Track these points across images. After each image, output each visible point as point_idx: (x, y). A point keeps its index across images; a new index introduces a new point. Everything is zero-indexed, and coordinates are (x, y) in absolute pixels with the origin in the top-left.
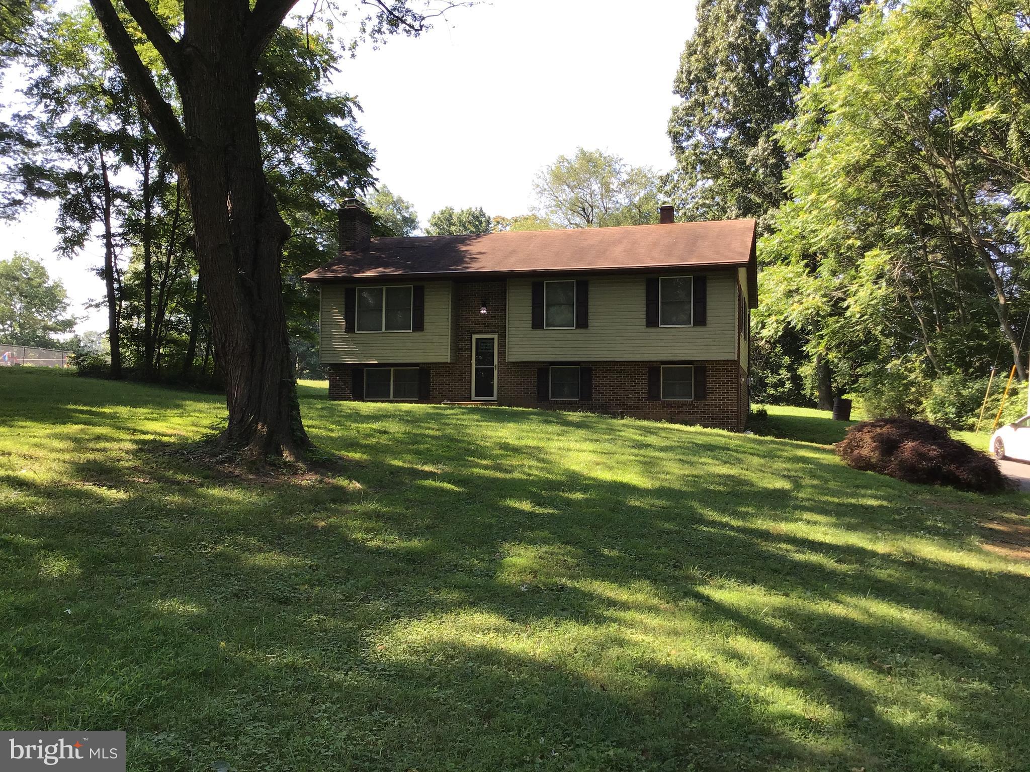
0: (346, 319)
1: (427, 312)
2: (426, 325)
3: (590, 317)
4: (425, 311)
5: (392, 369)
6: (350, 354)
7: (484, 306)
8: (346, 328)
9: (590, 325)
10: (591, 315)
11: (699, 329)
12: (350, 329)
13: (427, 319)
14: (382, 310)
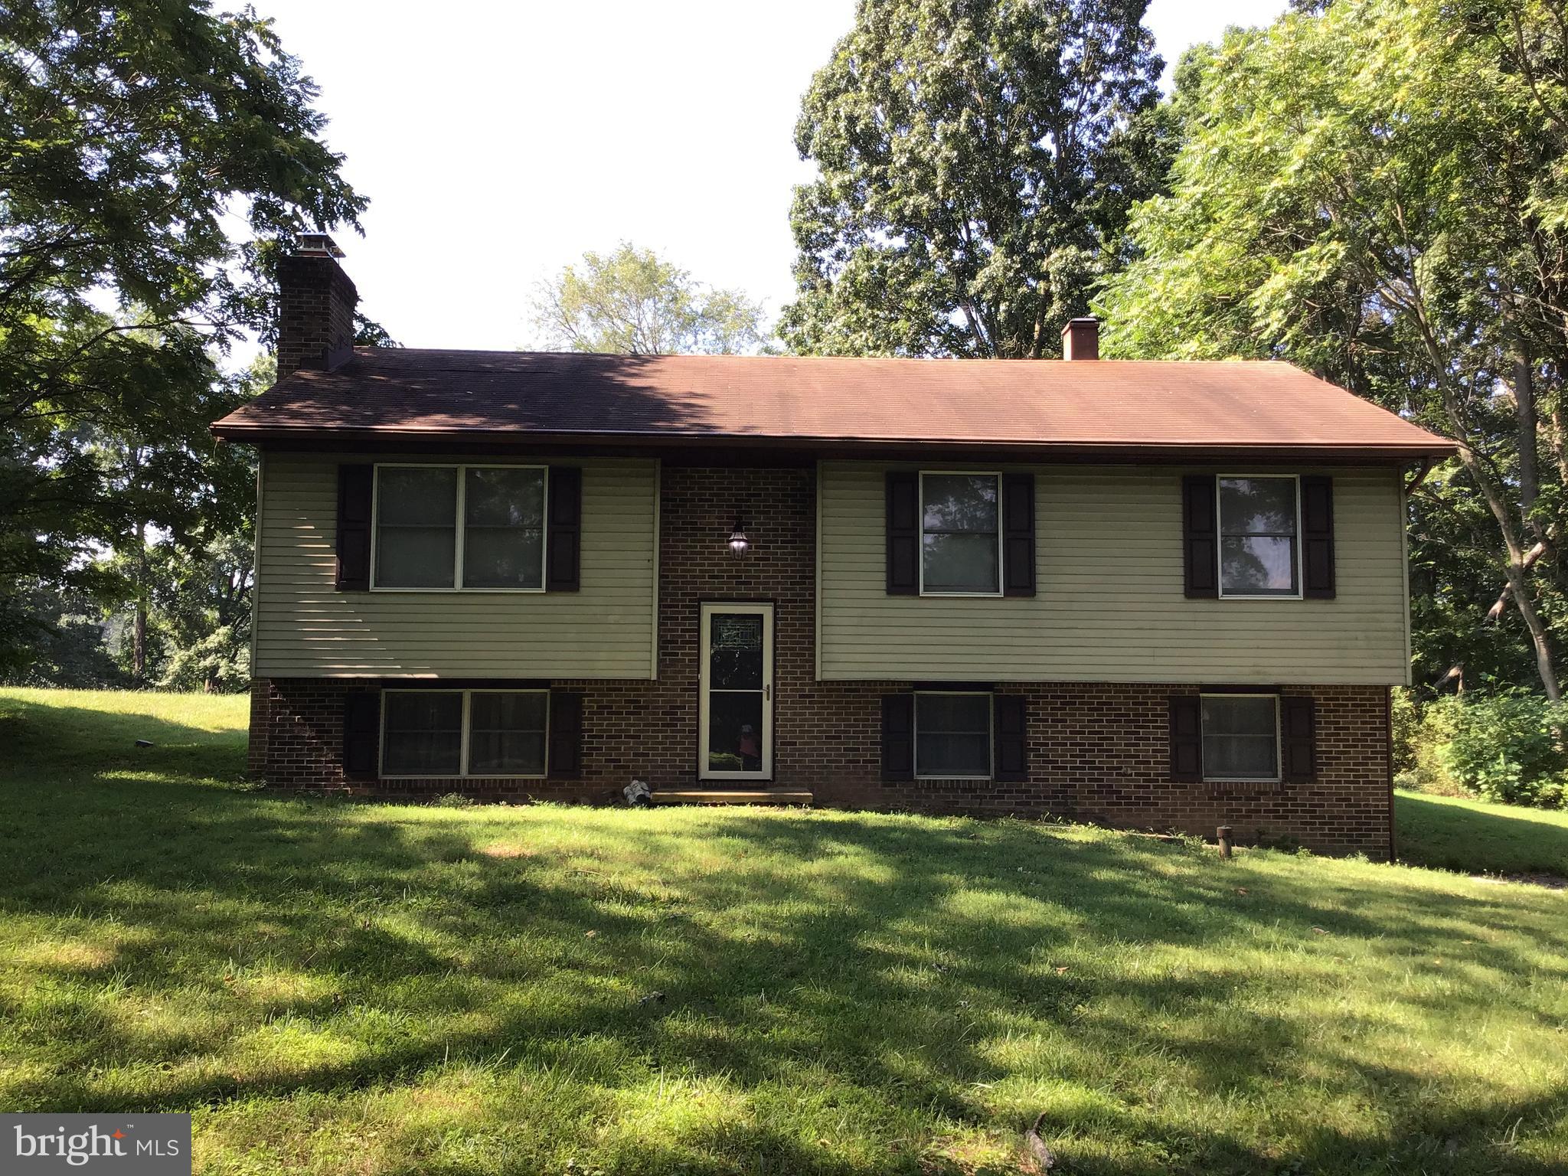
0: (341, 550)
1: (589, 540)
2: (586, 577)
3: (1040, 569)
4: (584, 536)
5: (467, 694)
6: (351, 651)
7: (738, 529)
8: (340, 577)
9: (1039, 587)
10: (1042, 565)
11: (1318, 606)
12: (352, 579)
13: (588, 558)
14: (453, 530)
